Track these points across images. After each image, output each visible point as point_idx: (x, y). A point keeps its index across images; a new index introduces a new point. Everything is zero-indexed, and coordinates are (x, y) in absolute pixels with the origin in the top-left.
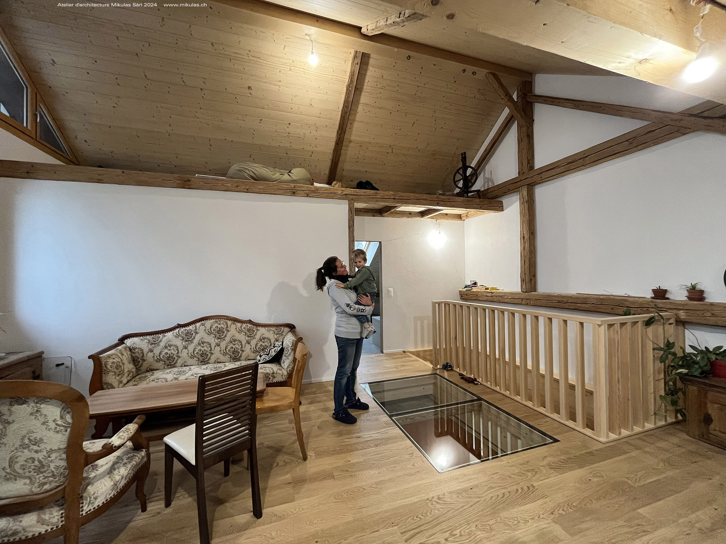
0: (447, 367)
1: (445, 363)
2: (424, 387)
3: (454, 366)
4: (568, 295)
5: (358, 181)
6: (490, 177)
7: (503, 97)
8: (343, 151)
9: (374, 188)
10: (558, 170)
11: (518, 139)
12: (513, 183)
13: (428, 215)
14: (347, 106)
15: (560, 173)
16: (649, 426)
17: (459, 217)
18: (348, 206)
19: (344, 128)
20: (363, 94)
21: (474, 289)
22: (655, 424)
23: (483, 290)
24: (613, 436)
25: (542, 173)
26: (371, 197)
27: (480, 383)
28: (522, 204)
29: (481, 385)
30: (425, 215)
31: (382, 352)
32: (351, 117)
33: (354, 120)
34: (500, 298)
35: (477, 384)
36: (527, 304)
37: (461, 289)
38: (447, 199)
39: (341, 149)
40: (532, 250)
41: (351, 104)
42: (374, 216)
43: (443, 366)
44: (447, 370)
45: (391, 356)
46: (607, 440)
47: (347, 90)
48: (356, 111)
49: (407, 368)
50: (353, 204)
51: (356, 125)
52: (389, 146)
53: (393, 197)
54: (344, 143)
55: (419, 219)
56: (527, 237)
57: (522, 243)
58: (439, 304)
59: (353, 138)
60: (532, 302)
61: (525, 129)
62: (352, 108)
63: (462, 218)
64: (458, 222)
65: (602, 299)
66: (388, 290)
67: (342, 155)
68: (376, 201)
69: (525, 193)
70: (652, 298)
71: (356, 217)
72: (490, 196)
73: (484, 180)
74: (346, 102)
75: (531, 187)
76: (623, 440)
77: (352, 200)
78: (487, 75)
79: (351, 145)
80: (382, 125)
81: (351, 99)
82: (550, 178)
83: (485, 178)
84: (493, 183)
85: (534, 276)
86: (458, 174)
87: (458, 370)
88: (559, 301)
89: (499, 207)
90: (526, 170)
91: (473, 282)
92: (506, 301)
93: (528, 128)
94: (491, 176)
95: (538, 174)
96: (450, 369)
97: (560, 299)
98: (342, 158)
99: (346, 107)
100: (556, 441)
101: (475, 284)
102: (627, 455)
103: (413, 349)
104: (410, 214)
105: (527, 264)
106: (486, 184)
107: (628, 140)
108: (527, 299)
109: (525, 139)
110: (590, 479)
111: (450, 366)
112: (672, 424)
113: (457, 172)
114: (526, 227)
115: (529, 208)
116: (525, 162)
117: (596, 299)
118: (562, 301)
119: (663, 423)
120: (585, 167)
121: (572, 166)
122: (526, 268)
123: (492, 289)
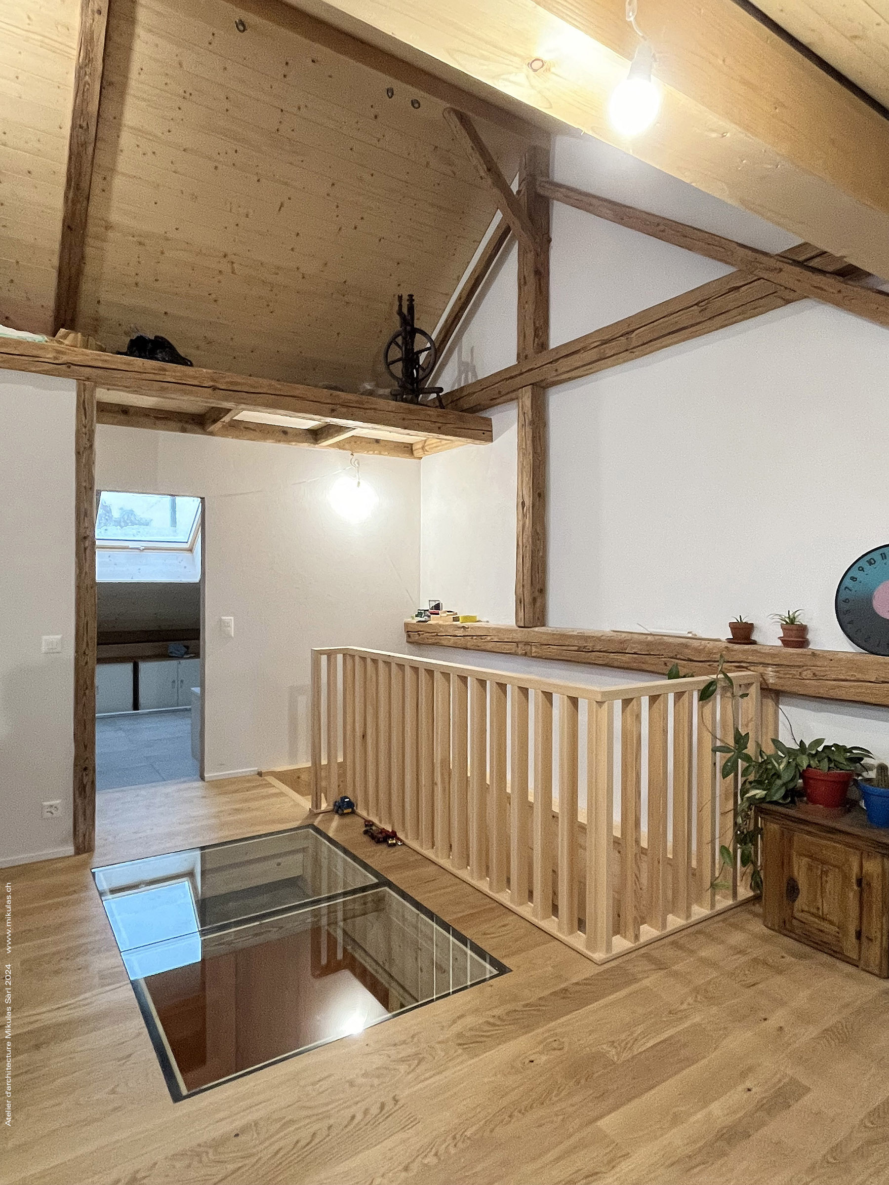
0: (344, 807)
1: (339, 799)
2: (279, 860)
3: (359, 803)
4: (596, 634)
5: (134, 336)
6: (469, 360)
7: (483, 174)
8: (89, 251)
9: (177, 359)
10: (587, 356)
11: (519, 280)
12: (507, 379)
13: (326, 438)
14: (84, 125)
15: (589, 364)
16: (700, 911)
17: (408, 449)
18: (74, 394)
19: (84, 185)
20: (130, 100)
21: (434, 620)
22: (713, 906)
23: (449, 621)
24: (621, 944)
25: (558, 359)
26: (144, 376)
27: (401, 841)
28: (522, 427)
29: (404, 847)
30: (321, 439)
31: (202, 778)
32: (102, 158)
33: (113, 170)
34: (479, 642)
35: (394, 845)
36: (526, 654)
37: (409, 620)
38: (357, 402)
39: (83, 244)
40: (538, 534)
41: (94, 120)
42: (184, 430)
43: (335, 805)
44: (343, 815)
45: (220, 786)
46: (608, 956)
47: (79, 78)
48: (115, 144)
49: (248, 815)
50: (93, 391)
51: (119, 183)
52: (222, 254)
53: (211, 384)
54: (92, 229)
55: (305, 446)
56: (529, 502)
57: (520, 517)
58: (330, 654)
59: (115, 217)
60: (534, 649)
61: (530, 256)
62: (100, 135)
63: (415, 453)
64: (405, 461)
65: (649, 644)
66: (221, 620)
67: (88, 260)
68: (163, 389)
69: (528, 402)
70: (730, 641)
71: (99, 428)
72: (466, 404)
73: (459, 367)
74: (79, 112)
75: (540, 390)
76: (643, 951)
77: (88, 379)
78: (447, 115)
79: (111, 234)
80: (194, 197)
81: (93, 107)
82: (573, 374)
83: (461, 363)
84: (475, 374)
85: (542, 591)
86: (393, 346)
87: (364, 814)
88: (580, 647)
89: (485, 433)
90: (530, 351)
91: (434, 604)
92: (489, 646)
93: (537, 255)
94: (472, 359)
95: (551, 363)
96: (350, 810)
97: (582, 643)
98: (90, 269)
99: (81, 127)
100: (502, 970)
101: (437, 607)
102: (634, 987)
103: (284, 767)
104: (284, 434)
105: (528, 565)
106: (463, 376)
107: (699, 303)
108: (527, 644)
109: (531, 279)
110: (531, 1058)
111: (351, 805)
112: (747, 901)
113: (393, 341)
114: (528, 479)
115: (533, 437)
116: (530, 332)
117: (640, 642)
118: (585, 647)
119: (730, 902)
120: (633, 355)
121: (609, 349)
122: (525, 571)
123: (467, 618)
